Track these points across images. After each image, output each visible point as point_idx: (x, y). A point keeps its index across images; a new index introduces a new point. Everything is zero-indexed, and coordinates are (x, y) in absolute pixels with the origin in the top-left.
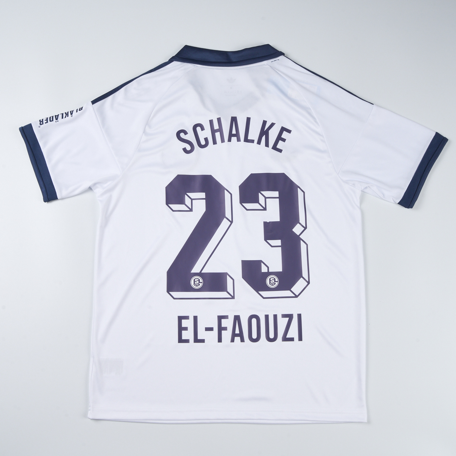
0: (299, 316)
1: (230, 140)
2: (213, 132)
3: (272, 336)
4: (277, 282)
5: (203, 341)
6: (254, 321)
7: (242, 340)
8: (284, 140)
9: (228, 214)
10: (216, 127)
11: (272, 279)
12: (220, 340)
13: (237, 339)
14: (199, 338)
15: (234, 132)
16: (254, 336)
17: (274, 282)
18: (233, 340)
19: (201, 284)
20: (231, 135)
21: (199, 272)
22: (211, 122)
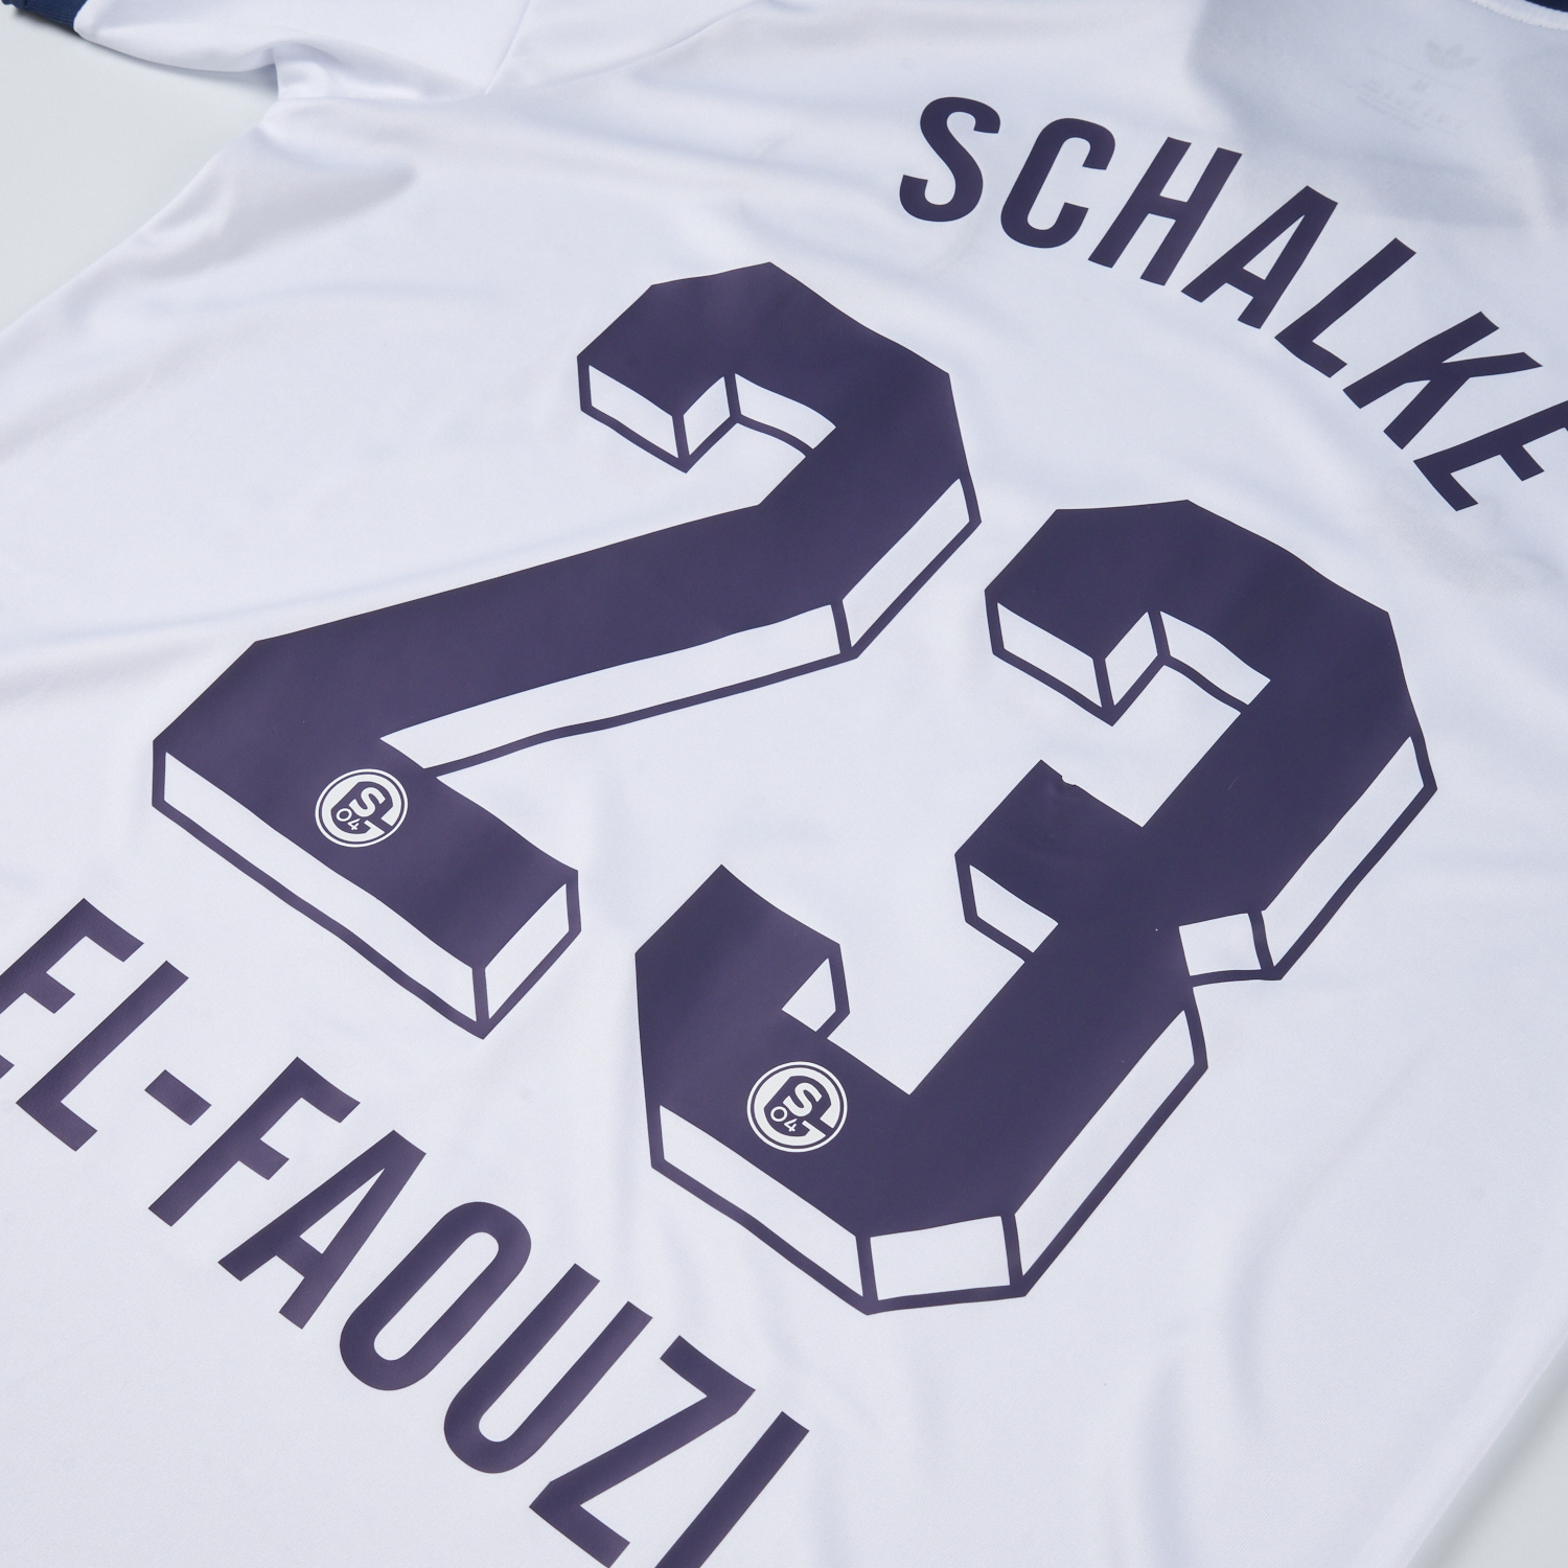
0: (783, 1437)
1: (1200, 289)
2: (1146, 199)
3: (499, 1422)
4: (827, 1130)
5: (75, 1132)
6: (479, 1250)
7: (298, 1309)
8: (1526, 468)
9: (864, 600)
10: (1180, 186)
11: (807, 1093)
12: (171, 1205)
13: (278, 1278)
14: (77, 1101)
15: (1261, 266)
16: (394, 1340)
17: (807, 1118)
18: (241, 1262)
19: (374, 832)
20: (1228, 269)
21: (425, 766)
22: (1172, 152)
